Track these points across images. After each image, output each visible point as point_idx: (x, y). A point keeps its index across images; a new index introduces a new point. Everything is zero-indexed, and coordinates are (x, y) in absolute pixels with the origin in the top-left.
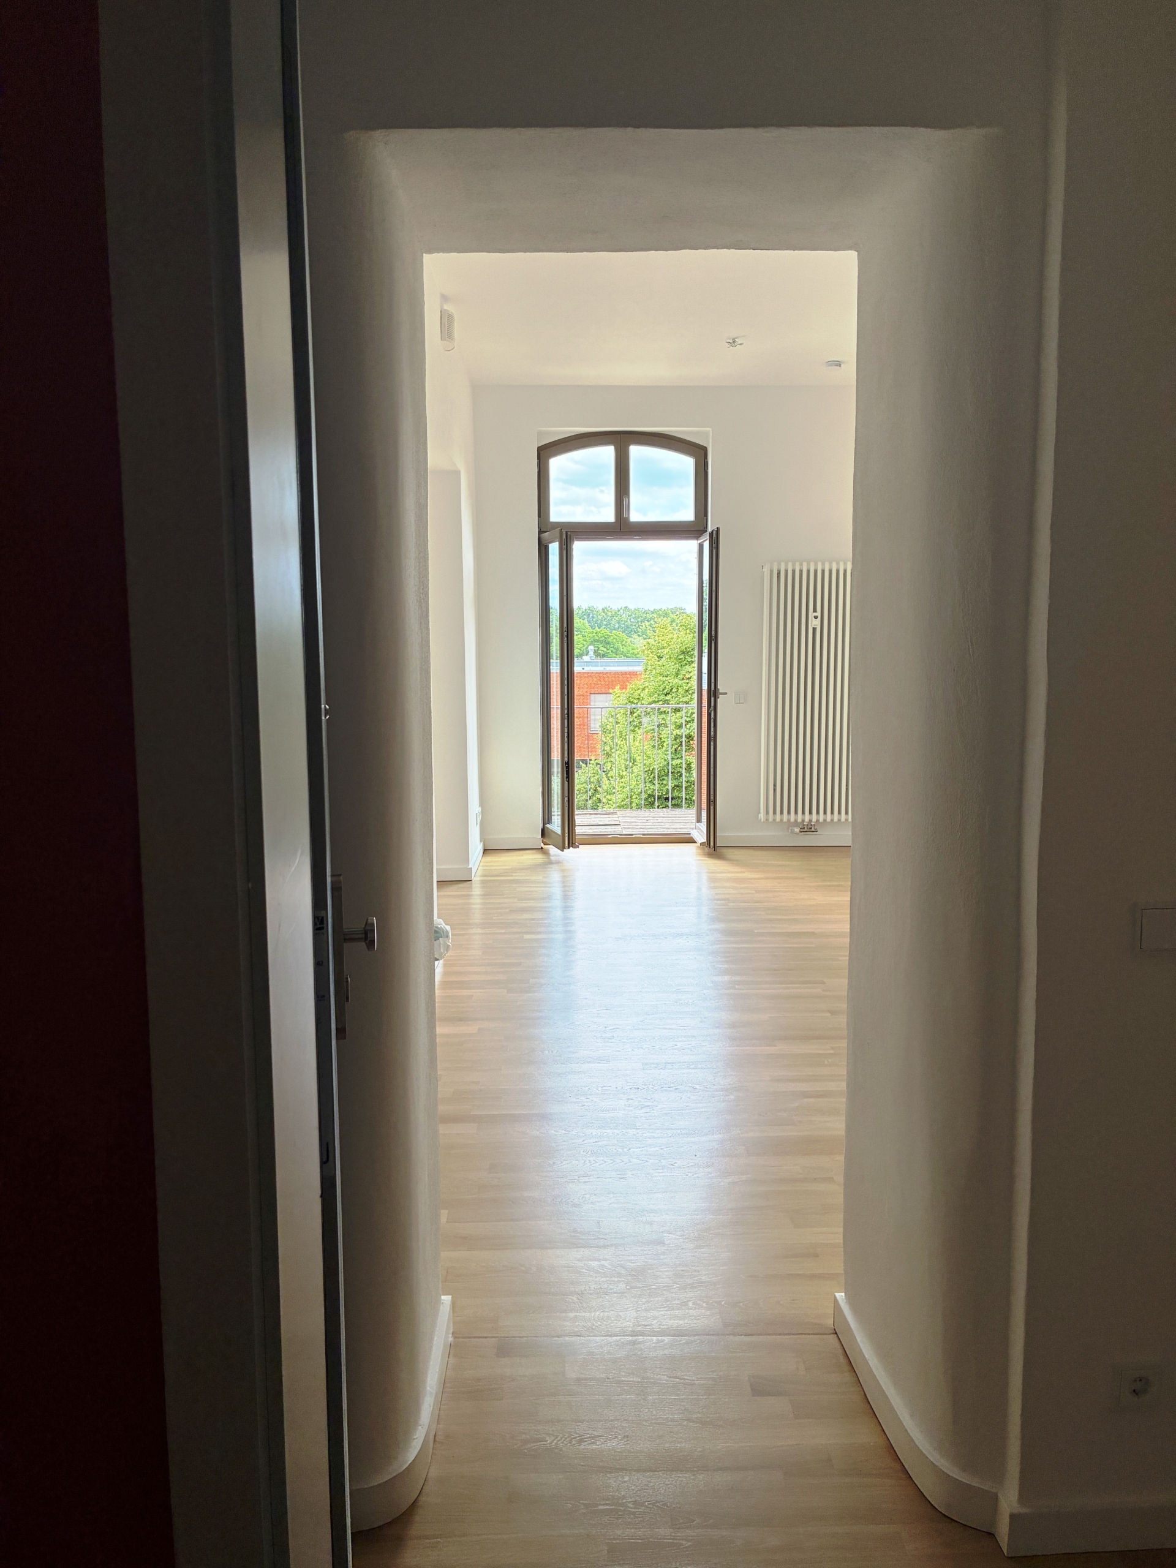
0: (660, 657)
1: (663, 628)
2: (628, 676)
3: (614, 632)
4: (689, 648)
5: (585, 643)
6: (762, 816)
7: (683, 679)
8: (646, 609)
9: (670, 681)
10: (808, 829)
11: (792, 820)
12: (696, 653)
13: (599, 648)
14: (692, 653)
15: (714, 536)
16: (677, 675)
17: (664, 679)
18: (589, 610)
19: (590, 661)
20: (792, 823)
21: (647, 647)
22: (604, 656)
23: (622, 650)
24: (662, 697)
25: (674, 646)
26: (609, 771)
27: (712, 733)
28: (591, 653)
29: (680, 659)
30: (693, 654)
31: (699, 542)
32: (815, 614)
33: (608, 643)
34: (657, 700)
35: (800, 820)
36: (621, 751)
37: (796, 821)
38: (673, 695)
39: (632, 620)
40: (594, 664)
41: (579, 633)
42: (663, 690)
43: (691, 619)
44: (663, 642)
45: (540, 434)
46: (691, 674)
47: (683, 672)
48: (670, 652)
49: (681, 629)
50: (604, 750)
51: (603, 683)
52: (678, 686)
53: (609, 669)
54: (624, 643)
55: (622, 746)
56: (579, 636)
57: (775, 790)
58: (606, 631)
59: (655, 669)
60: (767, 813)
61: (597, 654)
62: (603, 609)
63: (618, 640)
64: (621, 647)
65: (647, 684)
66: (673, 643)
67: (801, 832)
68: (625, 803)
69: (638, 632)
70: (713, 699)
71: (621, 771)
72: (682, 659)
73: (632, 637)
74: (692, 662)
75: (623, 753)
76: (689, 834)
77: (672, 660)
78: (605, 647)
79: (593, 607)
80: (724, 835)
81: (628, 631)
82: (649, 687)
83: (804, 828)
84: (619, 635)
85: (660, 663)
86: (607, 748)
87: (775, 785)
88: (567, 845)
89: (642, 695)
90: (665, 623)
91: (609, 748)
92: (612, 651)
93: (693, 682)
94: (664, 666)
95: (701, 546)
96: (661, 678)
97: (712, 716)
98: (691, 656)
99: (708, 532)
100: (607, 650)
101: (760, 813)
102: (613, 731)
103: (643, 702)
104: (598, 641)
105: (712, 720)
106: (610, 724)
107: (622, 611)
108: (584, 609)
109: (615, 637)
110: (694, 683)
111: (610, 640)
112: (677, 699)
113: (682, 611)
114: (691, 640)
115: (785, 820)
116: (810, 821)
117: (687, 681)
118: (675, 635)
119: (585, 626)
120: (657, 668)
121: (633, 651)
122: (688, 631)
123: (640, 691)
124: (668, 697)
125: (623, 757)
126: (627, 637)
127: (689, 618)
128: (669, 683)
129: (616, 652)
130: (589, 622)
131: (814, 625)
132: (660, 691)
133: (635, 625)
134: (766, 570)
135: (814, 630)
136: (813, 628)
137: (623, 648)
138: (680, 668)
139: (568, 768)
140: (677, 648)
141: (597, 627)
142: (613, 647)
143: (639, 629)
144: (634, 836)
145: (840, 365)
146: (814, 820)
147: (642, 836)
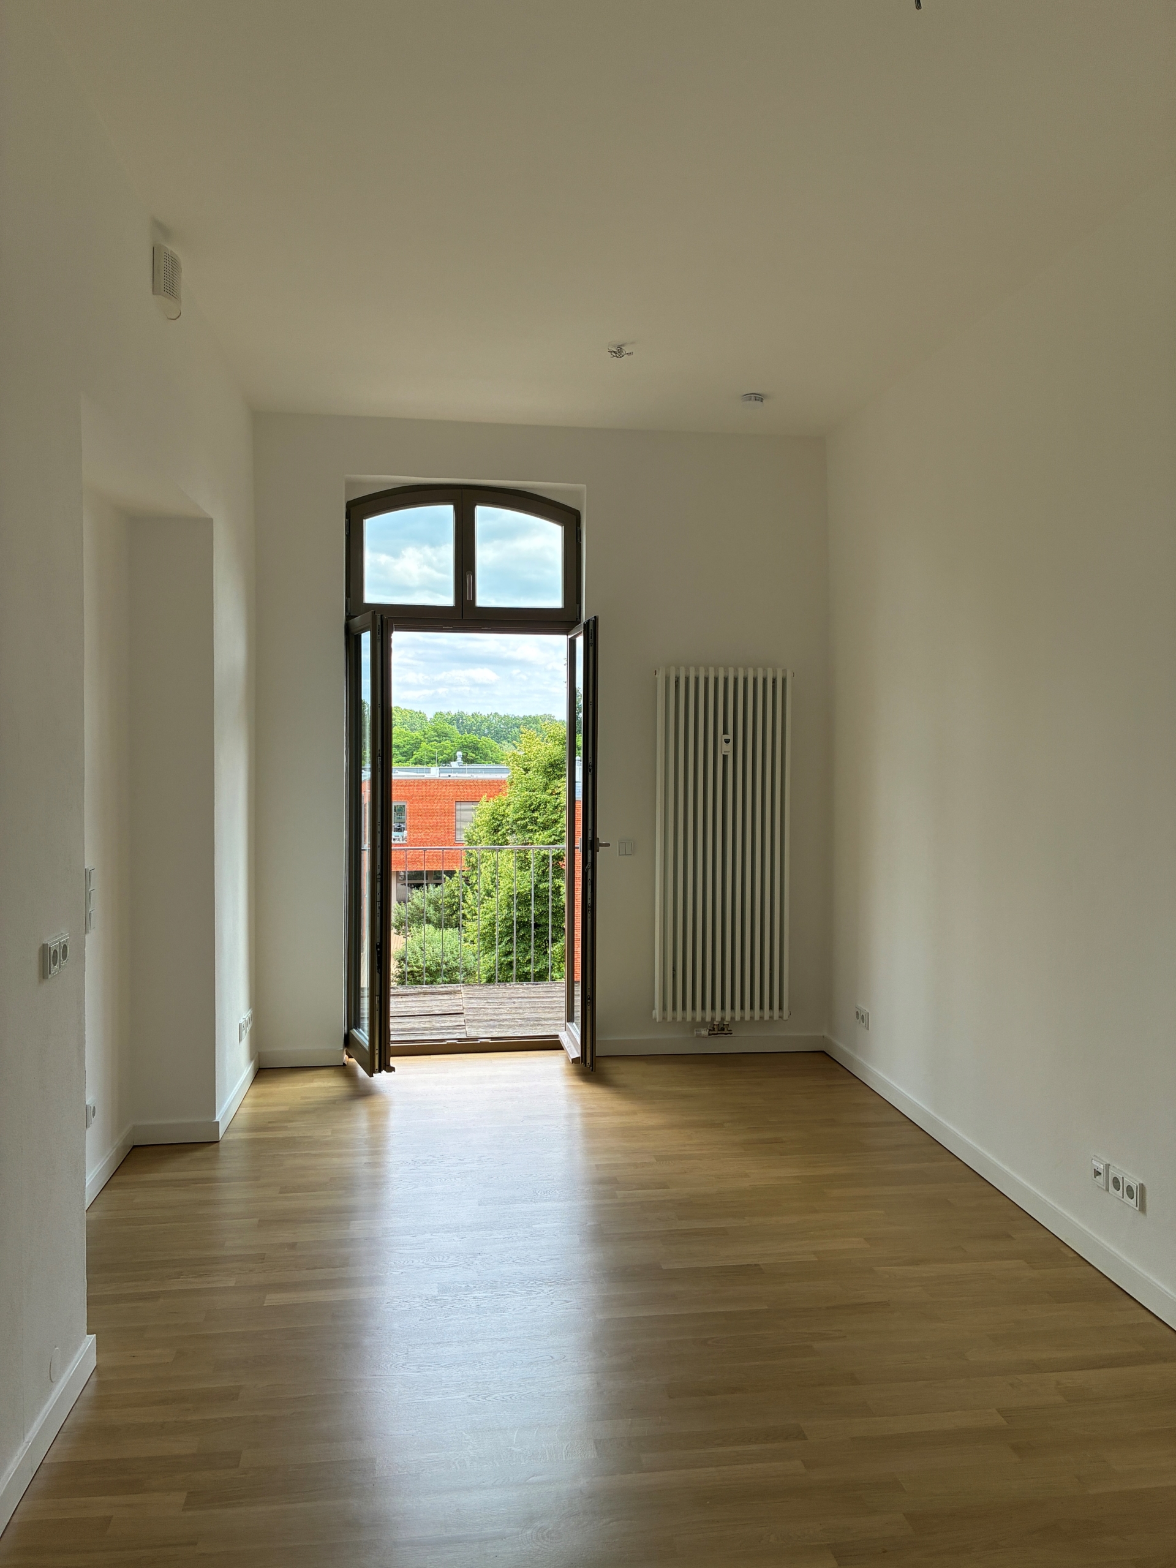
0: (527, 770)
1: (530, 739)
2: (496, 784)
3: (483, 737)
4: (558, 760)
5: (453, 748)
6: (657, 1013)
7: (551, 794)
8: (516, 715)
9: (537, 796)
10: (720, 1029)
11: (698, 1019)
12: (566, 766)
13: (467, 754)
14: (561, 766)
15: (591, 627)
16: (545, 789)
17: (531, 793)
18: (459, 715)
19: (458, 767)
20: (698, 1022)
21: (512, 758)
22: (472, 762)
23: (491, 755)
24: (529, 814)
25: (542, 758)
26: (475, 884)
27: (589, 901)
28: (459, 759)
29: (549, 772)
30: (562, 768)
31: (570, 637)
32: (726, 737)
33: (477, 749)
34: (523, 816)
35: (708, 1019)
36: (487, 862)
37: (703, 1019)
38: (541, 812)
39: (502, 726)
40: (461, 771)
41: (447, 738)
42: (530, 806)
43: (560, 729)
44: (529, 754)
45: (350, 485)
46: (561, 789)
47: (552, 787)
48: (537, 764)
49: (549, 739)
50: (469, 862)
51: (469, 791)
52: (546, 802)
53: (475, 776)
54: (493, 749)
55: (488, 858)
56: (447, 741)
57: (674, 976)
58: (475, 737)
59: (521, 783)
60: (664, 1008)
61: (466, 760)
62: (473, 715)
63: (487, 746)
64: (490, 753)
65: (512, 799)
66: (540, 755)
67: (710, 1035)
68: (487, 930)
69: (508, 738)
70: (590, 852)
71: (487, 885)
72: (550, 772)
73: (501, 743)
74: (562, 776)
75: (489, 865)
76: (557, 1036)
77: (539, 773)
78: (473, 753)
79: (463, 713)
80: (606, 1039)
81: (499, 736)
82: (515, 802)
83: (714, 1029)
84: (488, 741)
85: (527, 776)
86: (473, 860)
87: (674, 970)
88: (377, 1067)
89: (507, 811)
90: (532, 733)
91: (475, 860)
92: (481, 757)
93: (562, 798)
94: (530, 779)
95: (572, 644)
96: (527, 793)
97: (589, 877)
98: (560, 770)
99: (582, 623)
100: (476, 755)
101: (653, 1008)
102: (479, 841)
103: (508, 819)
104: (467, 747)
105: (589, 883)
106: (477, 835)
107: (491, 717)
108: (453, 714)
109: (484, 743)
110: (564, 799)
111: (479, 746)
112: (545, 816)
113: (551, 718)
114: (558, 751)
115: (689, 1019)
116: (723, 1019)
117: (556, 796)
118: (543, 746)
119: (453, 732)
120: (524, 781)
121: (502, 757)
122: (557, 742)
123: (504, 806)
124: (536, 814)
125: (489, 870)
126: (496, 743)
127: (558, 728)
128: (537, 798)
129: (485, 757)
130: (458, 727)
131: (725, 752)
132: (526, 807)
133: (505, 731)
135: (725, 757)
136: (723, 755)
137: (492, 754)
138: (548, 782)
139: (380, 953)
140: (544, 760)
141: (466, 733)
142: (482, 753)
143: (508, 735)
144: (479, 1042)
145: (762, 400)
146: (728, 1018)
147: (490, 1042)
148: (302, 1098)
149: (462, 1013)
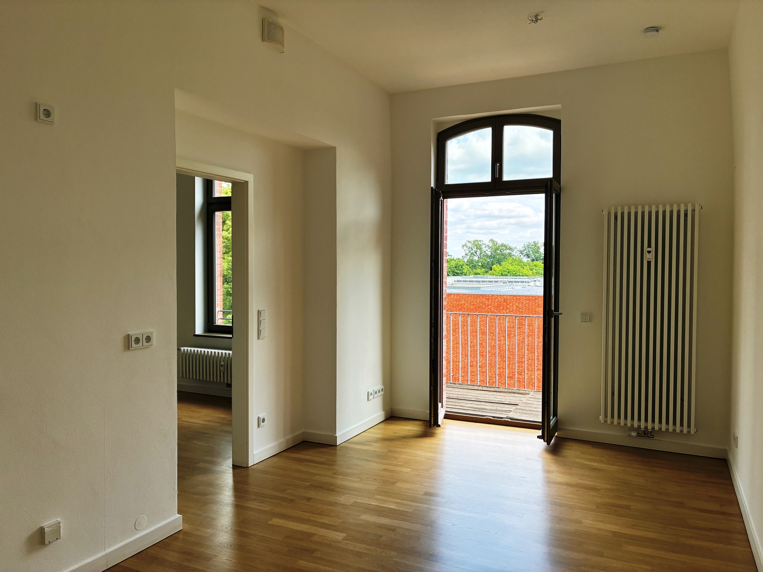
6: (601, 418)
10: (646, 434)
11: (629, 425)
15: (549, 186)
20: (629, 427)
32: (649, 249)
35: (636, 425)
37: (632, 426)
45: (439, 123)
60: (606, 415)
67: (638, 436)
80: (572, 429)
83: (641, 433)
88: (432, 423)
101: (599, 415)
105: (547, 335)
115: (622, 423)
116: (647, 427)
131: (648, 259)
134: (605, 213)
135: (649, 263)
136: (648, 261)
139: (433, 364)
144: (503, 420)
145: (657, 31)
146: (650, 427)
147: (509, 420)
148: (394, 433)
149: (518, 405)
